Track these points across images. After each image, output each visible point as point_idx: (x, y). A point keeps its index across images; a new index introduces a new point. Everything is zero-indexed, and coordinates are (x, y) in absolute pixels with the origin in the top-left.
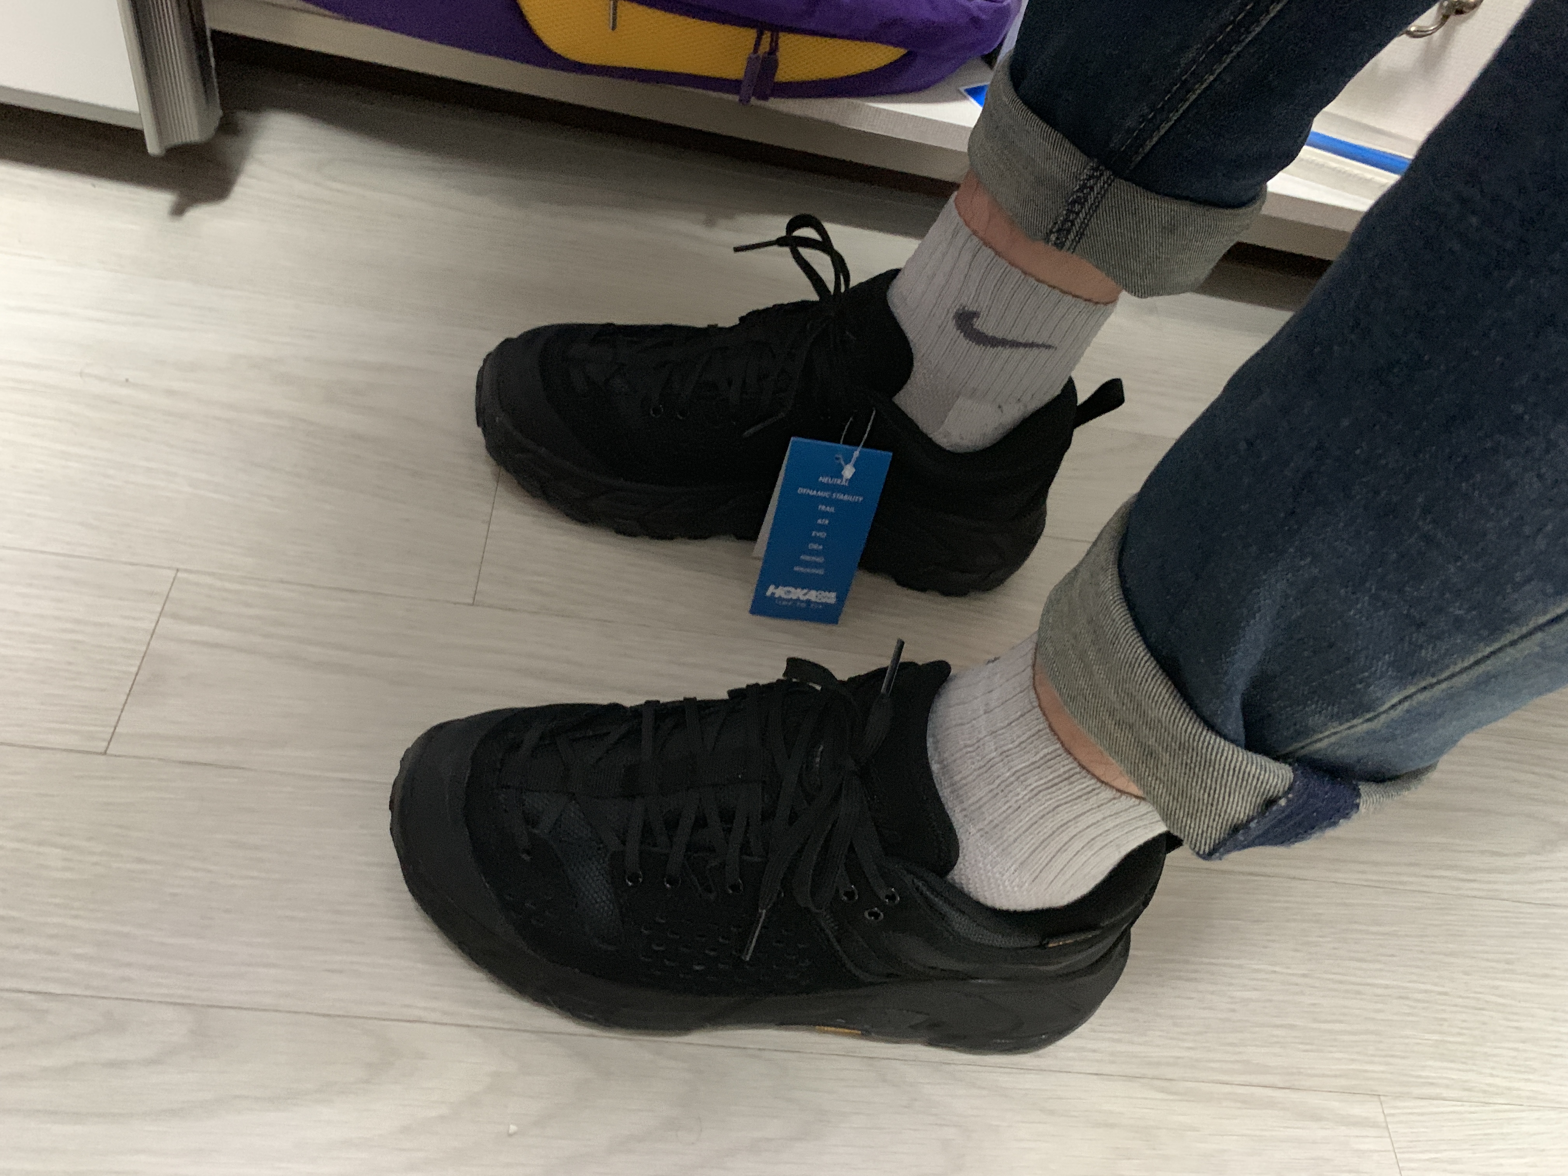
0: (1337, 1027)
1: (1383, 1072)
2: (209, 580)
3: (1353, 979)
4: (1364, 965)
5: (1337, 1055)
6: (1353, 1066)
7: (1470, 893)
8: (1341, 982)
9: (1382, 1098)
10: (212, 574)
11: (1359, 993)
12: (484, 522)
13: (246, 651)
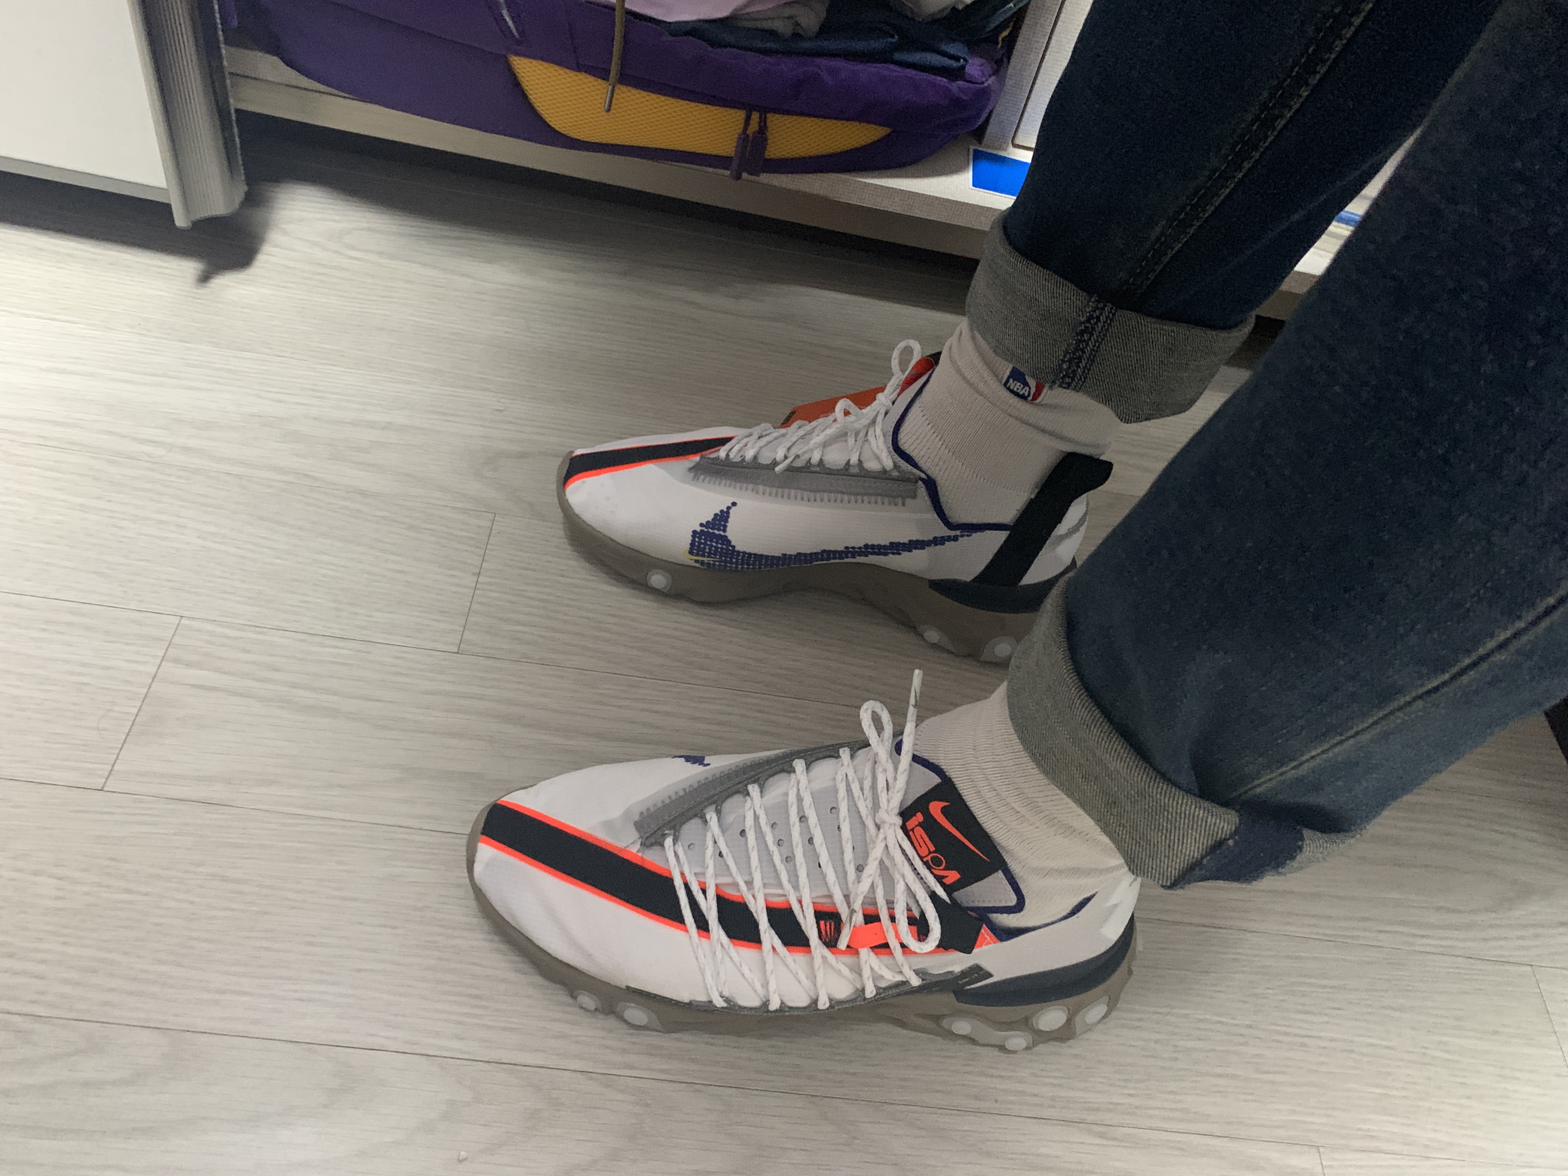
0: (1279, 1078)
2: (210, 627)
3: (1298, 1031)
4: (1310, 1018)
7: (1422, 949)
8: (1286, 1034)
11: (1303, 1045)
12: (474, 574)
13: (241, 695)
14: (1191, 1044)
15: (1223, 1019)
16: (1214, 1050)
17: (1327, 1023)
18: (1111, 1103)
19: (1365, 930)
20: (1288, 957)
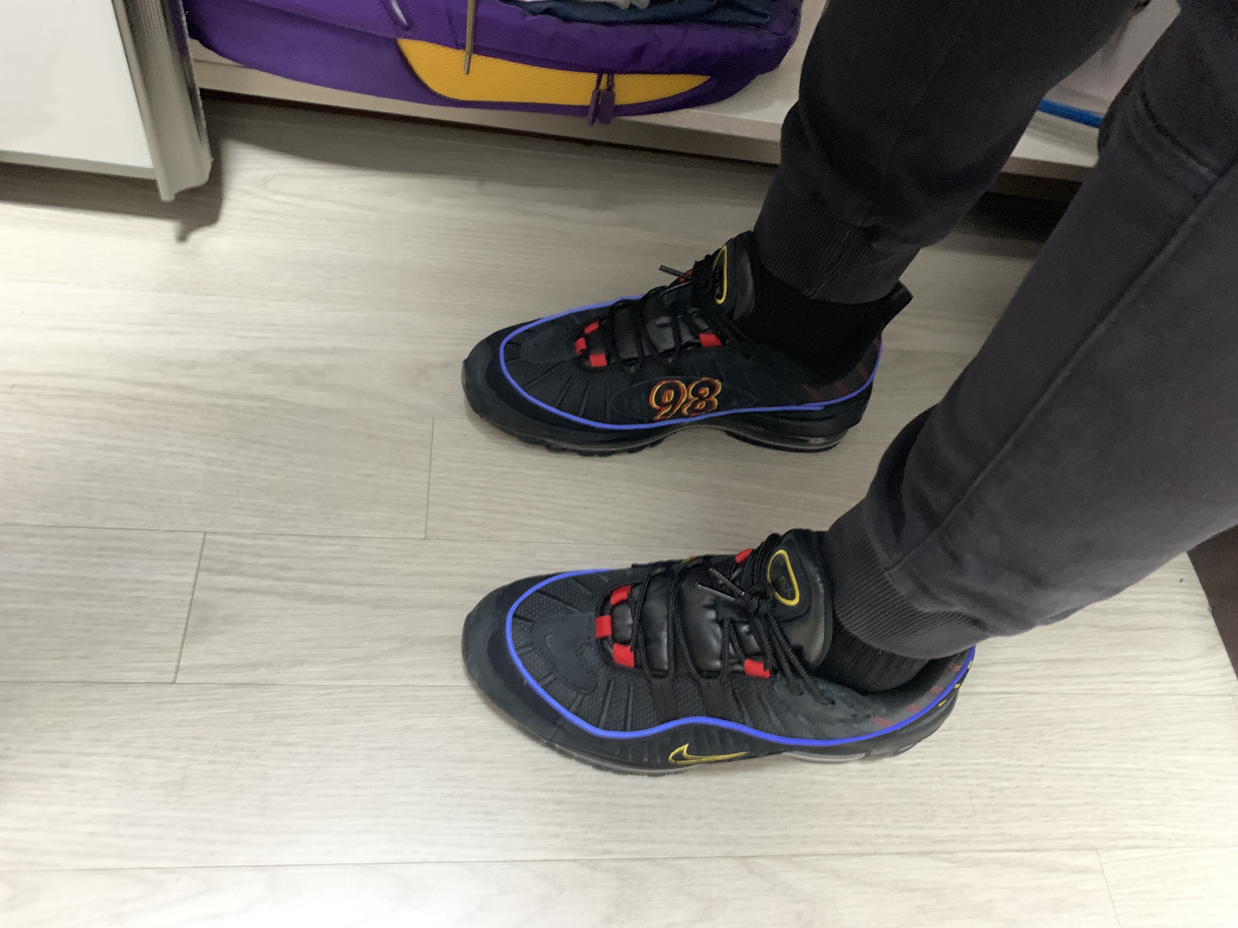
0: (1065, 802)
1: (1099, 832)
2: (231, 539)
3: (1075, 765)
5: (1067, 823)
6: (1078, 830)
7: (1156, 692)
9: (1099, 851)
10: (231, 534)
12: (425, 471)
13: (263, 593)
14: (1002, 784)
15: (1023, 763)
17: (1095, 756)
18: (950, 836)
19: (1114, 682)
20: (1063, 710)
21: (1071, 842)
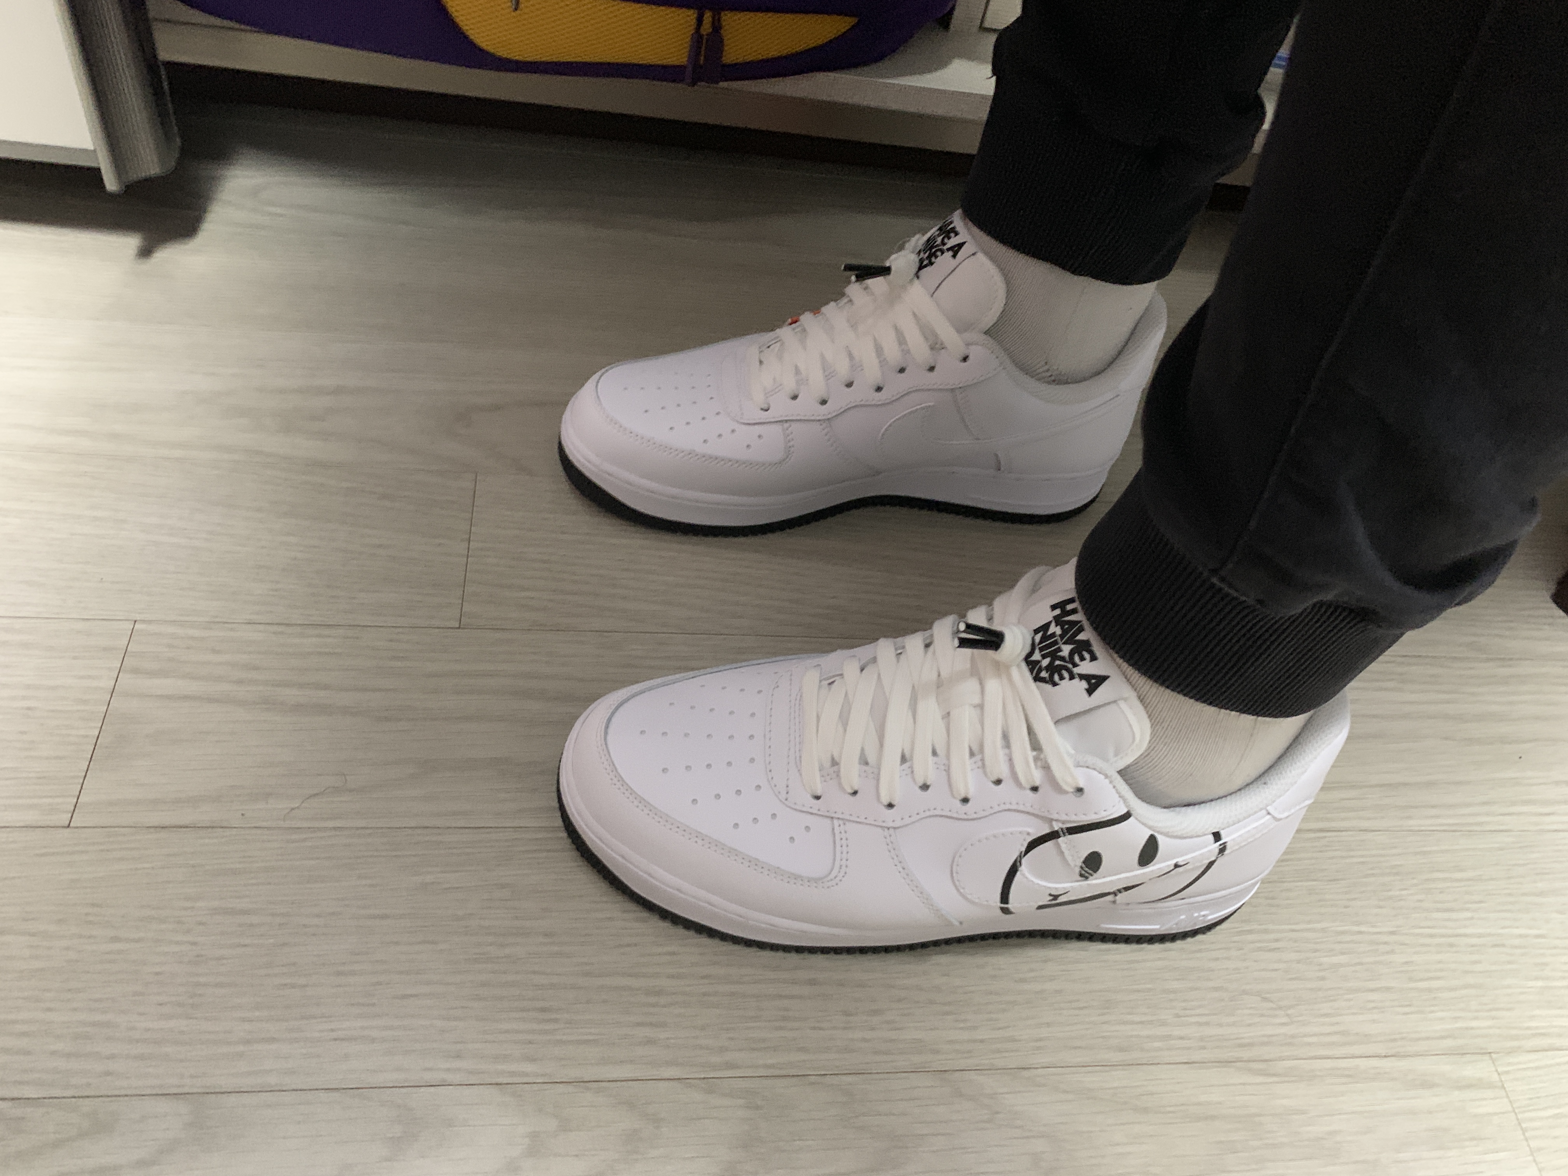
0: (1435, 984)
1: (1490, 1027)
2: (171, 629)
3: (1443, 931)
4: (1454, 915)
5: (1440, 1014)
6: (1459, 1024)
7: (1550, 827)
8: (1431, 936)
9: (1494, 1056)
10: (173, 622)
11: (1451, 945)
12: (462, 540)
13: (217, 701)
14: (1335, 960)
15: (1363, 928)
16: (1361, 964)
17: (1472, 918)
18: (1264, 1036)
19: (1488, 814)
20: (1416, 853)
21: (1449, 1043)
